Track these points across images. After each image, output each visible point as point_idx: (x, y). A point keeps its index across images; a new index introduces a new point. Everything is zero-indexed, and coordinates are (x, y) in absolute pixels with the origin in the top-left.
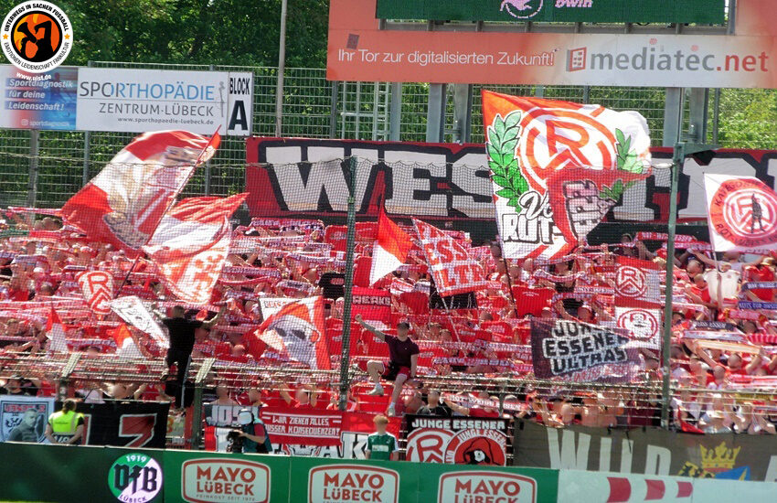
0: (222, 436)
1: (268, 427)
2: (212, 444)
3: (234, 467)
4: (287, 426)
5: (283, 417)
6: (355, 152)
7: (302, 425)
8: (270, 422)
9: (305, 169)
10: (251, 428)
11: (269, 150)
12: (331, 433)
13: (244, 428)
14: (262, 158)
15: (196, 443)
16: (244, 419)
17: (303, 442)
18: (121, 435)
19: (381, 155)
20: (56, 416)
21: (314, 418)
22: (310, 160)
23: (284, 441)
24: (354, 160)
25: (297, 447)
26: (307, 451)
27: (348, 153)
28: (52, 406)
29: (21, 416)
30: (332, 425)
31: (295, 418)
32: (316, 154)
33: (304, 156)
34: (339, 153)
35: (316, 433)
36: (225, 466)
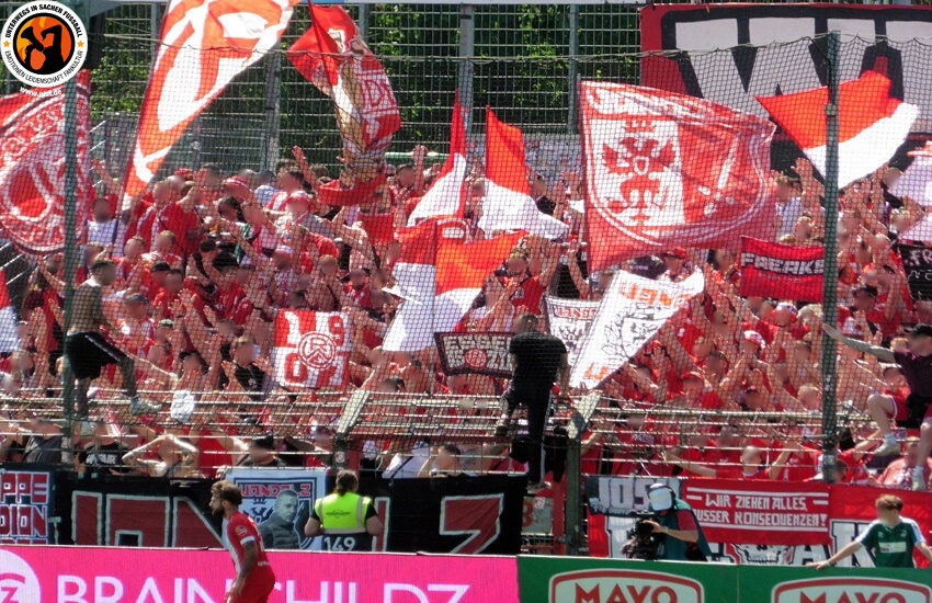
0: (620, 531)
1: (699, 514)
2: (602, 546)
3: (639, 584)
4: (732, 511)
5: (723, 497)
6: (834, 24)
7: (758, 509)
8: (701, 505)
9: (745, 58)
10: (671, 516)
11: (680, 26)
12: (813, 524)
13: (658, 516)
14: (669, 41)
15: (575, 545)
16: (660, 500)
17: (763, 539)
18: (442, 532)
19: (880, 29)
20: (327, 502)
21: (778, 496)
22: (754, 41)
23: (730, 538)
24: (834, 38)
25: (753, 549)
26: (772, 555)
27: (821, 27)
28: (322, 485)
29: (270, 504)
30: (812, 509)
31: (745, 498)
32: (764, 31)
33: (744, 34)
34: (806, 27)
35: (783, 524)
36: (624, 583)
